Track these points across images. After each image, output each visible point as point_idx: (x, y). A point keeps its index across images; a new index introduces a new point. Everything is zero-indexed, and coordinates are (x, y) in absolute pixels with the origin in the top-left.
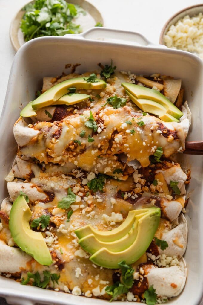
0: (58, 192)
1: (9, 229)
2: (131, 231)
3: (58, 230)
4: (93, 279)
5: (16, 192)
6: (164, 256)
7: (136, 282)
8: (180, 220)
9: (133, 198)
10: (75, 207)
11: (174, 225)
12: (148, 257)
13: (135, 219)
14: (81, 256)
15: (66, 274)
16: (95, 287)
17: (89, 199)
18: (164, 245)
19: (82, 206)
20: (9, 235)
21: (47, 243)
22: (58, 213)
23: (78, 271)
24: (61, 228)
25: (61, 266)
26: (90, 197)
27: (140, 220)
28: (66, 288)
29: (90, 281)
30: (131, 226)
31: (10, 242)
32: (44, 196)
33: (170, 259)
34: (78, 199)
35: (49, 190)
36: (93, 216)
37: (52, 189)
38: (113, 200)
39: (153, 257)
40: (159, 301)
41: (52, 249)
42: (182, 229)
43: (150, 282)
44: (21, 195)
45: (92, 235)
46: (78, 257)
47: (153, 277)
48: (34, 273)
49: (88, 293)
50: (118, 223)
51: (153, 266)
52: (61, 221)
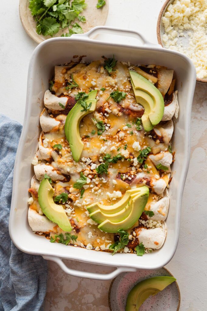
0: (73, 175)
1: (38, 201)
2: (127, 207)
3: (75, 204)
4: (101, 239)
5: (42, 175)
6: (151, 221)
7: (131, 241)
8: (165, 193)
9: (130, 178)
10: (86, 187)
11: (160, 197)
12: (139, 222)
13: (130, 198)
14: (92, 224)
15: (81, 236)
16: (102, 244)
17: (96, 180)
18: (151, 214)
19: (92, 186)
20: (39, 206)
21: (67, 213)
22: (74, 192)
23: (90, 234)
24: (77, 203)
25: (78, 230)
26: (97, 179)
27: (134, 199)
28: (82, 245)
29: (98, 241)
30: (127, 202)
31: (40, 212)
32: (63, 178)
33: (155, 223)
34: (88, 181)
35: (66, 173)
36: (100, 194)
37: (68, 173)
38: (115, 182)
39: (143, 222)
40: (146, 251)
41: (70, 218)
42: (165, 202)
43: (140, 240)
44: (46, 179)
45: (99, 211)
46: (89, 224)
47: (142, 237)
48: (59, 234)
49: (97, 248)
50: (118, 199)
51: (143, 229)
52: (76, 198)
